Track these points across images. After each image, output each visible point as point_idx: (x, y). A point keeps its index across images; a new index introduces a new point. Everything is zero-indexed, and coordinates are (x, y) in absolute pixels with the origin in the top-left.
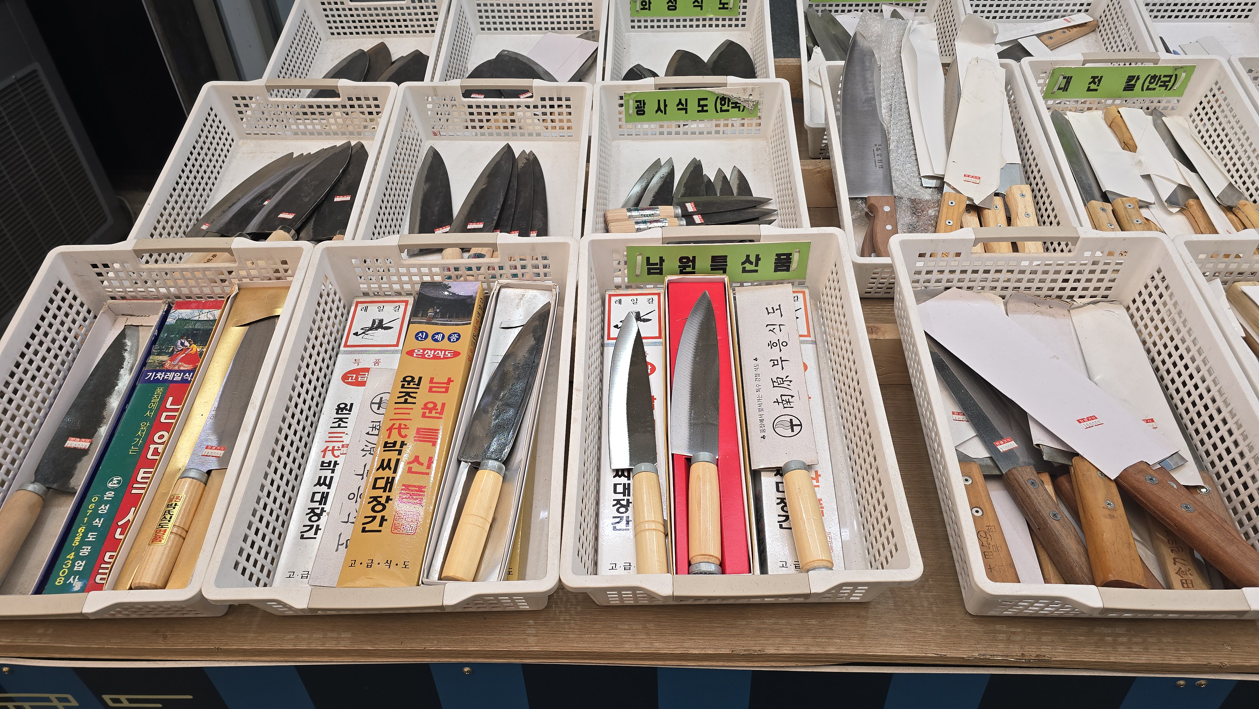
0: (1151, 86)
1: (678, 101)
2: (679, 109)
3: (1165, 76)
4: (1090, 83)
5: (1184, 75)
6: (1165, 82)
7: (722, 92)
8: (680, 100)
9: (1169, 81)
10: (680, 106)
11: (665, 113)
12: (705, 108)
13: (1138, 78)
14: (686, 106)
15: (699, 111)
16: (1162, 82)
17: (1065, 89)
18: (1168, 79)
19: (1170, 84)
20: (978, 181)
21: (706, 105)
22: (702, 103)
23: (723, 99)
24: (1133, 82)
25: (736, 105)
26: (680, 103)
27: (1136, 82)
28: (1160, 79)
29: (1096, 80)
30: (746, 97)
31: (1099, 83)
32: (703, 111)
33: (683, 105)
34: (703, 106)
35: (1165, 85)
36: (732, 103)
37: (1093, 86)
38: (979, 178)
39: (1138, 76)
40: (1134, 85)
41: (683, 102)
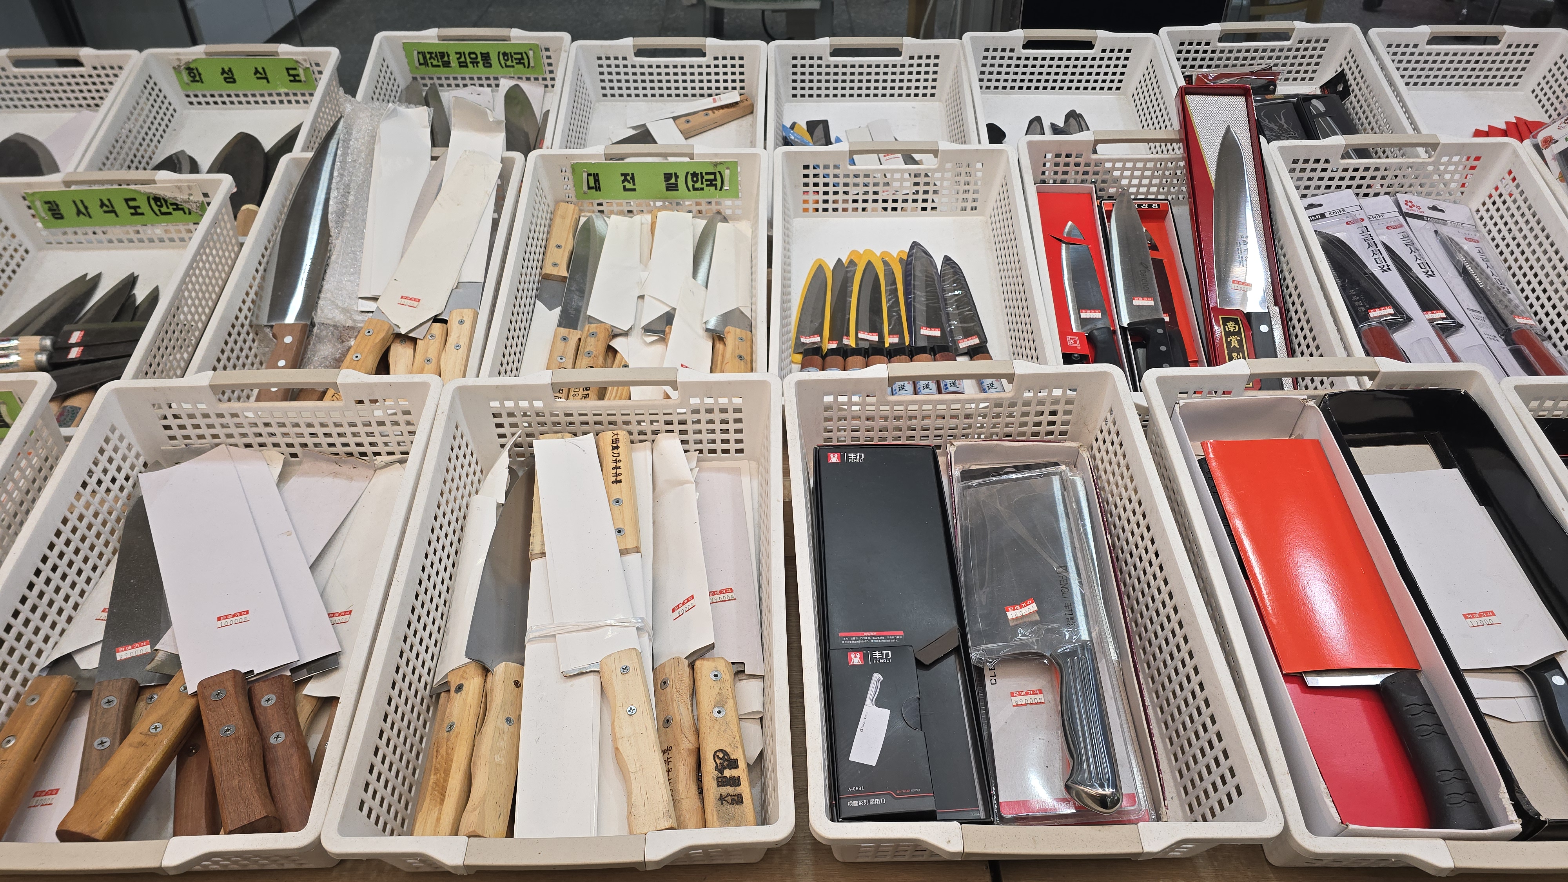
0: (698, 185)
1: (99, 203)
2: (105, 212)
3: (707, 174)
4: (623, 182)
5: (727, 172)
6: (710, 180)
7: (150, 191)
8: (101, 200)
9: (715, 179)
10: (105, 208)
11: (90, 217)
12: (139, 211)
13: (677, 177)
14: (113, 207)
15: (132, 214)
16: (707, 180)
17: (597, 188)
18: (712, 177)
19: (719, 183)
20: (416, 303)
21: (139, 207)
22: (132, 203)
23: (157, 199)
24: (673, 181)
25: (177, 207)
26: (102, 205)
27: (676, 180)
28: (702, 177)
29: (629, 178)
30: (185, 197)
31: (634, 181)
32: (136, 214)
33: (107, 206)
34: (135, 208)
35: (711, 183)
36: (172, 204)
37: (629, 186)
38: (419, 300)
39: (676, 174)
40: (676, 185)
41: (107, 203)
